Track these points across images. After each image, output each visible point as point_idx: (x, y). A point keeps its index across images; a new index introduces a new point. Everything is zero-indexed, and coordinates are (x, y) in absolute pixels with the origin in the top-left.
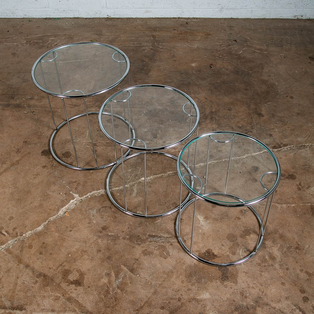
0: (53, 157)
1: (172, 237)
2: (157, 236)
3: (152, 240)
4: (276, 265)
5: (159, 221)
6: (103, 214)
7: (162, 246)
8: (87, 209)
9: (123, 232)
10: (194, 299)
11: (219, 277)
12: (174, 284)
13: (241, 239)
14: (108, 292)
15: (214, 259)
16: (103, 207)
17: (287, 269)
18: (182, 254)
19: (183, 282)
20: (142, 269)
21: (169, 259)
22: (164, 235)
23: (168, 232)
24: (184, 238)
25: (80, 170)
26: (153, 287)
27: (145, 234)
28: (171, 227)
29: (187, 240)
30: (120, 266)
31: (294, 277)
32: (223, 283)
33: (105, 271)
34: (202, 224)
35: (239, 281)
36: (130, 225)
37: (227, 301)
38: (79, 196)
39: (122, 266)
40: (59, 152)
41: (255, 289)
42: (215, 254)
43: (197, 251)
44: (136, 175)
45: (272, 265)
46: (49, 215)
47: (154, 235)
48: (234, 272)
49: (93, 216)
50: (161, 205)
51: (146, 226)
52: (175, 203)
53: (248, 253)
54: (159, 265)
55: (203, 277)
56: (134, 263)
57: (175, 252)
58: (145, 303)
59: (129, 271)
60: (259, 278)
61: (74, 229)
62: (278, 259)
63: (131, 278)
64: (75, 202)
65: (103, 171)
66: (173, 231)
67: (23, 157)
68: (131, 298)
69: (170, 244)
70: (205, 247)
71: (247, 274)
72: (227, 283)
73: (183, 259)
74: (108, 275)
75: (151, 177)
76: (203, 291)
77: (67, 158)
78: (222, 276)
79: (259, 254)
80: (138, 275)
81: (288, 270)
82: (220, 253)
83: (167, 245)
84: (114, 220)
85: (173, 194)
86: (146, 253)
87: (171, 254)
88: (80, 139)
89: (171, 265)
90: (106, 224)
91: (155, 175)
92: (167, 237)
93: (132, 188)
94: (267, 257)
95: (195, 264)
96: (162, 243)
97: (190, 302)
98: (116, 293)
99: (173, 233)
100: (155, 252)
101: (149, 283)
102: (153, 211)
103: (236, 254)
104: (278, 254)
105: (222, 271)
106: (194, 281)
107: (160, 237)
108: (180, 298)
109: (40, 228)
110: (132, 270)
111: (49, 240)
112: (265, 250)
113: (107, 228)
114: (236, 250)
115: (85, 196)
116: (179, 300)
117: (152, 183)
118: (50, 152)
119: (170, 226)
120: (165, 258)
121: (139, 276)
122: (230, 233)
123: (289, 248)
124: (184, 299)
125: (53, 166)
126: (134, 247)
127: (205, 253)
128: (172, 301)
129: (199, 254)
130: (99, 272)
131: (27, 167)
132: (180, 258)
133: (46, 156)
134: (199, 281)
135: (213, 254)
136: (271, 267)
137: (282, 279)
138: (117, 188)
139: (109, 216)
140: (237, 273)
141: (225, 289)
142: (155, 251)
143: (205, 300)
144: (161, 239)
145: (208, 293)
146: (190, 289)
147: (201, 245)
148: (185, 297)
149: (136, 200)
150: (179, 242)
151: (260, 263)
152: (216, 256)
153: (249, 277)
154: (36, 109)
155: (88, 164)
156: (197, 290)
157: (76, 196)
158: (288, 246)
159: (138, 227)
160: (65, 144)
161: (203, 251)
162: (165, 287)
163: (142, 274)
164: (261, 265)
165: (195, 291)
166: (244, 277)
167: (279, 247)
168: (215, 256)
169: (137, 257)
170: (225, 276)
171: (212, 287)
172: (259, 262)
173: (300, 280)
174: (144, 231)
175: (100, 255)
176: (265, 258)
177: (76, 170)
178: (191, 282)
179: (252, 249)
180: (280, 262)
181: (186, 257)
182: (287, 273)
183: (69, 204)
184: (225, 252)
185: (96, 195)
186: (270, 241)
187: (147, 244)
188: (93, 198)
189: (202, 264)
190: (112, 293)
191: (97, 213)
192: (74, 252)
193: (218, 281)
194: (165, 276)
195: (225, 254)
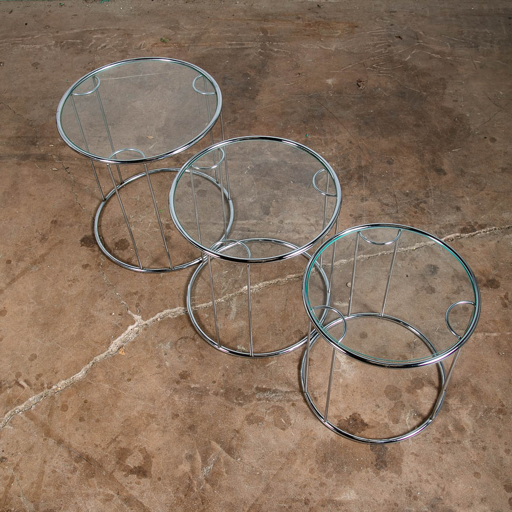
0: (100, 249)
1: (294, 392)
2: (270, 390)
3: (262, 397)
4: (466, 441)
5: (273, 362)
6: (181, 350)
7: (278, 407)
8: (156, 342)
9: (214, 382)
10: (331, 501)
11: (372, 463)
12: (298, 474)
13: (408, 395)
14: (190, 488)
15: (363, 430)
16: (182, 338)
17: (483, 448)
18: (311, 422)
19: (312, 471)
20: (245, 447)
21: (289, 431)
22: (281, 389)
23: (289, 384)
24: (315, 393)
25: (143, 273)
26: (264, 479)
27: (251, 387)
28: (293, 374)
29: (320, 397)
30: (210, 442)
31: (494, 463)
32: (378, 474)
33: (186, 452)
34: (344, 368)
35: (405, 469)
36: (226, 370)
37: (384, 505)
38: (143, 319)
39: (214, 443)
40: (109, 241)
41: (431, 484)
42: (366, 421)
43: (335, 417)
44: (236, 281)
45: (459, 442)
46: (95, 353)
47: (265, 389)
48: (397, 455)
49: (166, 354)
50: (277, 334)
51: (252, 371)
52: (299, 331)
53: (420, 420)
54: (273, 442)
55: (346, 463)
56: (233, 438)
57: (299, 419)
58: (251, 507)
59: (224, 452)
60: (437, 464)
61: (135, 377)
62: (469, 432)
63: (227, 464)
64: (135, 329)
65: (181, 274)
66: (297, 380)
67: (51, 249)
68: (228, 498)
69: (290, 403)
70: (348, 408)
71: (418, 458)
72: (385, 473)
73: (312, 431)
74: (190, 457)
75: (260, 284)
76: (344, 487)
77: (123, 250)
78: (376, 460)
79: (438, 422)
80: (239, 459)
81: (484, 451)
82: (373, 420)
83: (287, 406)
84: (200, 361)
85: (296, 316)
86: (252, 420)
87: (292, 422)
88: (143, 217)
89: (294, 441)
90: (187, 368)
91: (268, 280)
92: (286, 392)
93: (228, 304)
94: (450, 428)
95: (332, 438)
96: (279, 403)
97: (323, 506)
98: (203, 489)
99: (297, 384)
100: (266, 418)
101: (258, 473)
102: (263, 345)
103: (400, 421)
104: (469, 422)
105: (376, 451)
106: (330, 469)
107: (275, 391)
108: (308, 500)
109: (80, 375)
110: (230, 451)
111: (94, 396)
112: (448, 414)
113: (189, 375)
114: (400, 415)
115: (151, 319)
116: (307, 502)
117: (261, 296)
118: (95, 239)
119: (291, 372)
120: (284, 429)
121: (240, 461)
122: (390, 384)
123: (487, 411)
124: (314, 502)
125: (99, 265)
126: (232, 409)
127: (348, 421)
128: (294, 504)
129: (339, 421)
130: (176, 453)
131: (58, 267)
132: (307, 430)
133: (88, 247)
134: (338, 470)
135: (362, 421)
136: (458, 446)
137: (474, 466)
138: (204, 305)
139: (191, 355)
140: (402, 455)
141: (381, 483)
142: (267, 416)
143: (349, 503)
144: (275, 396)
145: (353, 491)
146: (324, 483)
147: (342, 406)
148: (317, 497)
149: (235, 325)
150: (305, 401)
151: (438, 437)
152: (367, 425)
153: (420, 462)
154: (72, 162)
155: (156, 260)
156: (336, 485)
157: (137, 317)
158: (486, 407)
159: (239, 374)
160: (119, 226)
161: (346, 416)
162: (283, 480)
163: (245, 456)
164: (441, 442)
165: (332, 488)
166: (412, 462)
167: (470, 409)
168: (365, 425)
169: (238, 425)
170: (382, 462)
171: (360, 480)
172: (438, 435)
173: (504, 467)
174: (248, 381)
175: (177, 422)
176: (448, 428)
177: (137, 272)
178: (325, 471)
179: (426, 413)
180: (473, 436)
181: (318, 428)
182: (484, 456)
183: (127, 332)
184: (382, 419)
185: (170, 316)
186: (456, 398)
187: (253, 404)
188: (164, 321)
189: (343, 440)
190: (197, 489)
191: (171, 348)
192: (136, 417)
193: (370, 470)
194: (283, 460)
195: (381, 422)
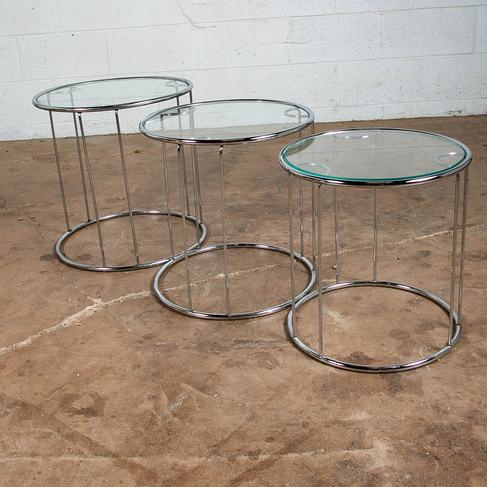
1: (281, 341)
2: (252, 341)
3: (242, 346)
6: (146, 320)
7: (263, 352)
8: (117, 316)
10: (336, 422)
15: (368, 364)
18: (304, 361)
21: (278, 370)
22: (265, 340)
24: (306, 341)
27: (228, 340)
29: (312, 343)
36: (199, 330)
42: (370, 357)
43: (333, 356)
47: (246, 340)
49: (128, 324)
57: (291, 361)
64: (94, 309)
69: (277, 349)
70: (347, 349)
73: (305, 368)
82: (379, 355)
83: (273, 352)
84: (168, 326)
87: (281, 362)
90: (153, 332)
92: (271, 342)
96: (262, 350)
103: (412, 354)
106: (332, 396)
107: (258, 342)
124: (315, 424)
127: (349, 358)
129: (338, 359)
135: (366, 357)
144: (258, 345)
146: (326, 408)
148: (317, 420)
152: (372, 359)
156: (341, 409)
159: (215, 332)
165: (336, 411)
168: (370, 360)
174: (226, 336)
178: (326, 398)
183: (84, 311)
184: (390, 354)
191: (135, 319)
195: (389, 357)
